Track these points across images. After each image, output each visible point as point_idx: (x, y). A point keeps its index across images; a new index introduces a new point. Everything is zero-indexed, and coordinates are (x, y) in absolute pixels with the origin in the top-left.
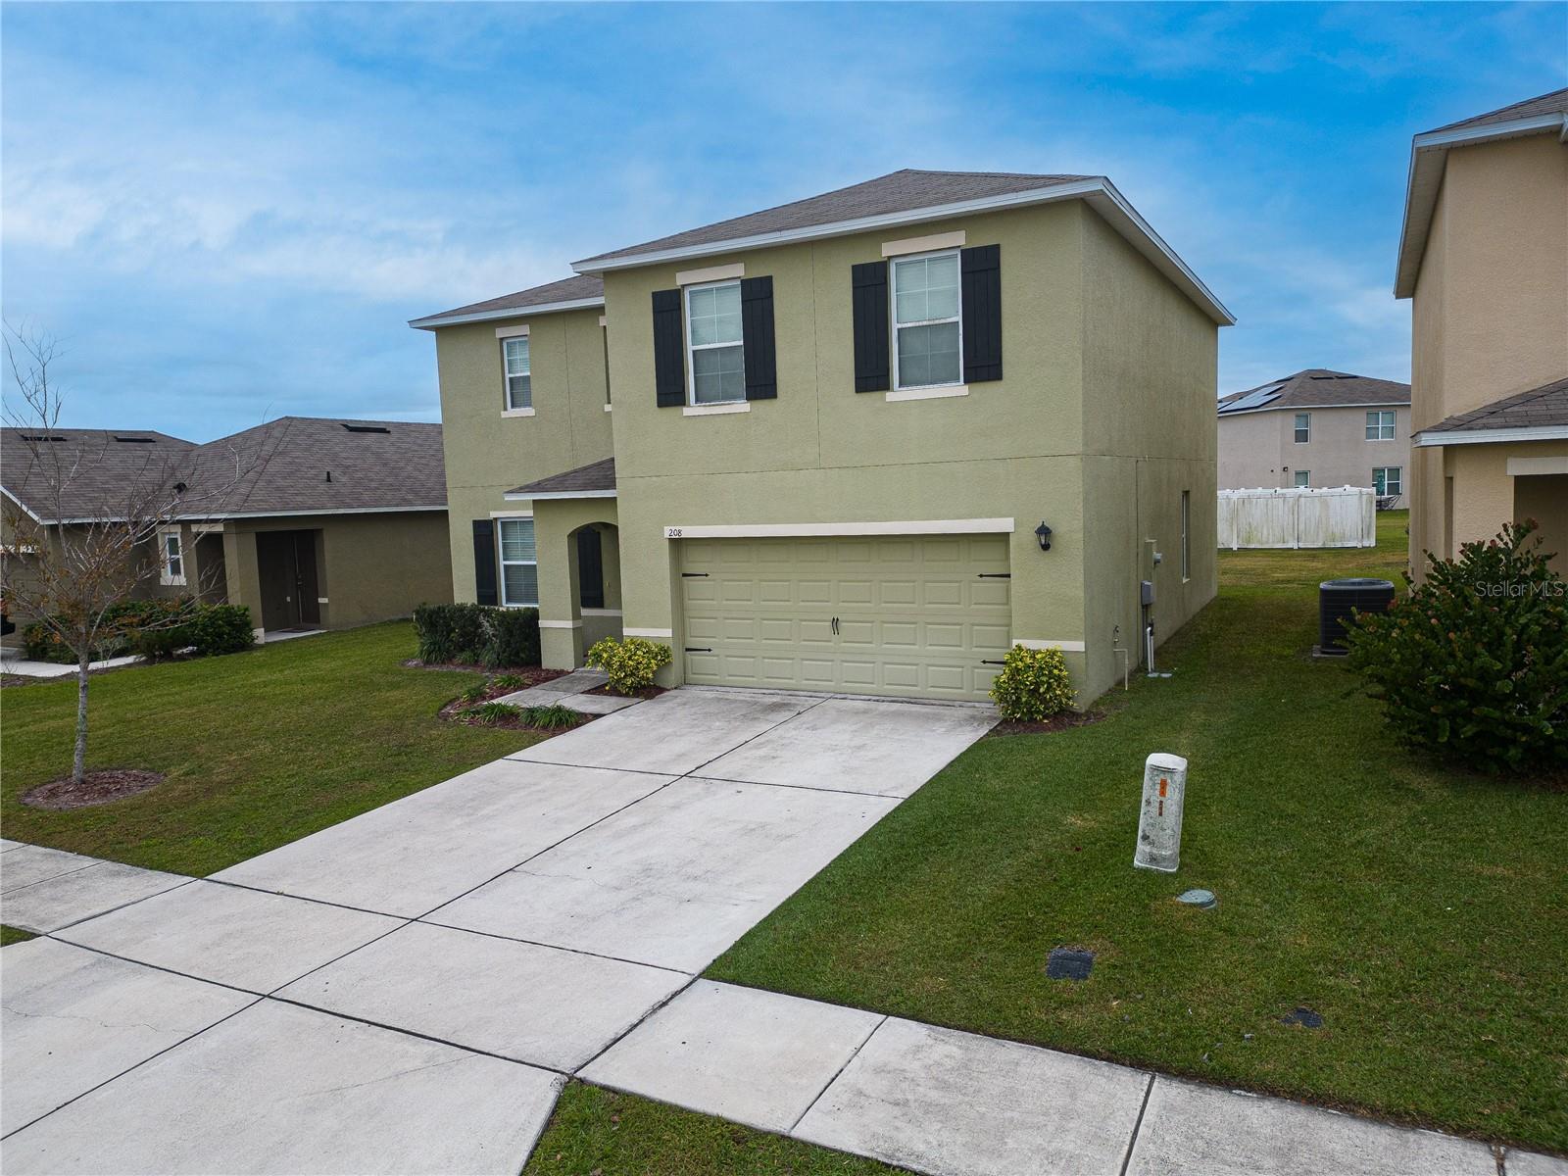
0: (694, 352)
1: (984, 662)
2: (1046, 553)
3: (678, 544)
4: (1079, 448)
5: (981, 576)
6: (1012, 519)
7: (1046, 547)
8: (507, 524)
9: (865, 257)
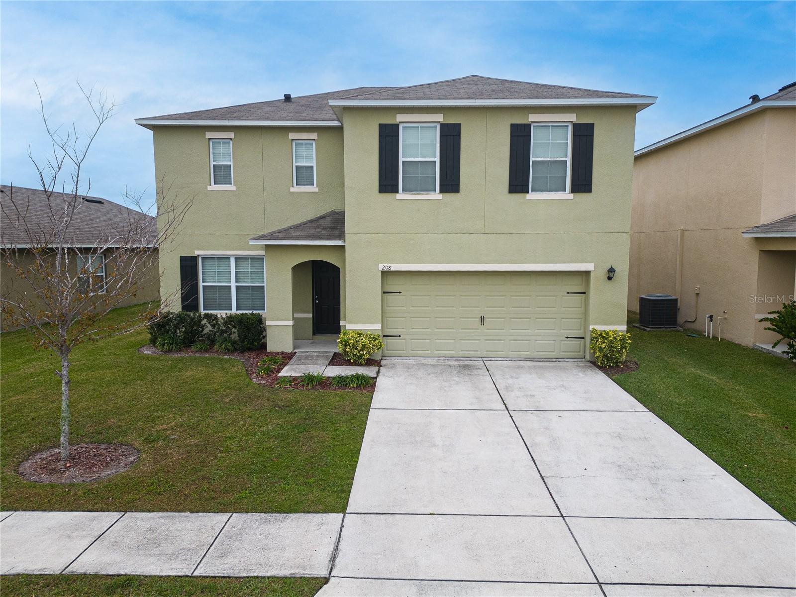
0: (403, 162)
1: (567, 338)
2: (610, 282)
3: (386, 274)
4: (628, 229)
5: (568, 293)
6: (593, 264)
7: (610, 278)
8: (204, 259)
9: (519, 120)
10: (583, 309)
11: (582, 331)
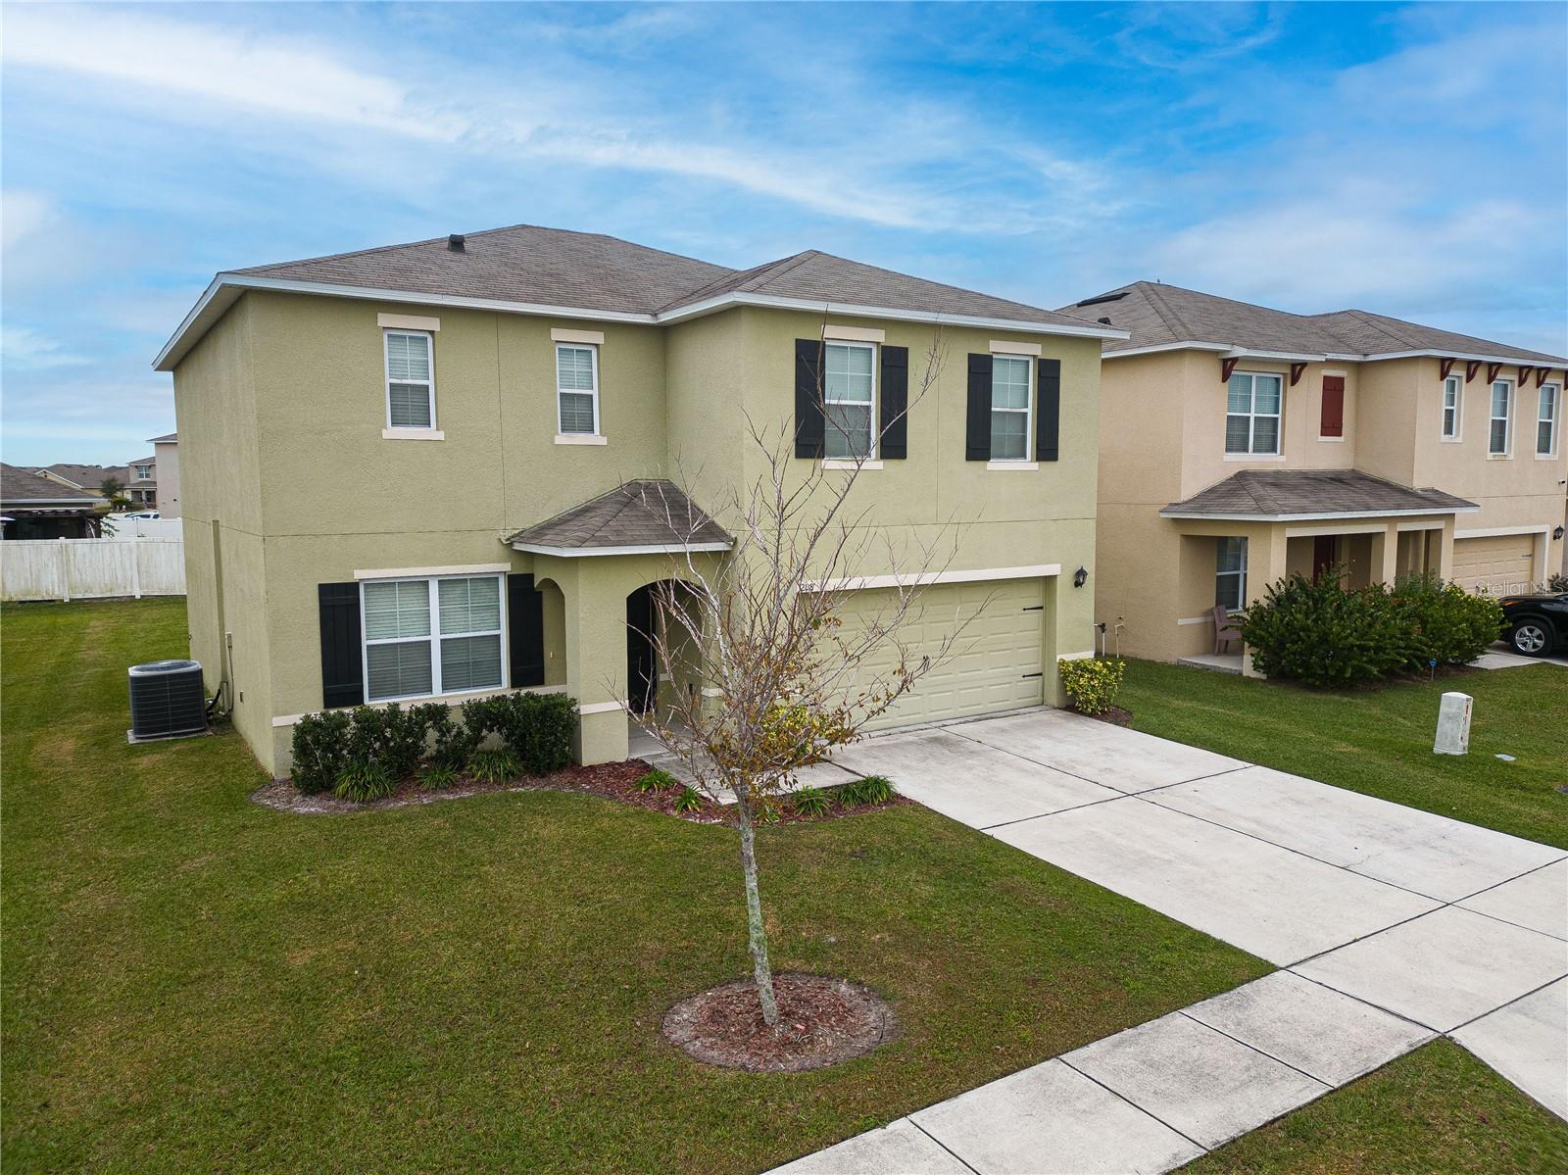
0: (833, 406)
1: (1024, 676)
2: (1078, 589)
4: (1094, 512)
5: (1025, 608)
6: (1059, 564)
7: (1079, 585)
8: (371, 587)
10: (1040, 632)
11: (1039, 665)
